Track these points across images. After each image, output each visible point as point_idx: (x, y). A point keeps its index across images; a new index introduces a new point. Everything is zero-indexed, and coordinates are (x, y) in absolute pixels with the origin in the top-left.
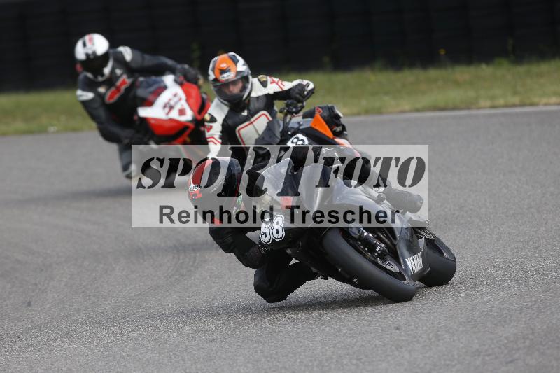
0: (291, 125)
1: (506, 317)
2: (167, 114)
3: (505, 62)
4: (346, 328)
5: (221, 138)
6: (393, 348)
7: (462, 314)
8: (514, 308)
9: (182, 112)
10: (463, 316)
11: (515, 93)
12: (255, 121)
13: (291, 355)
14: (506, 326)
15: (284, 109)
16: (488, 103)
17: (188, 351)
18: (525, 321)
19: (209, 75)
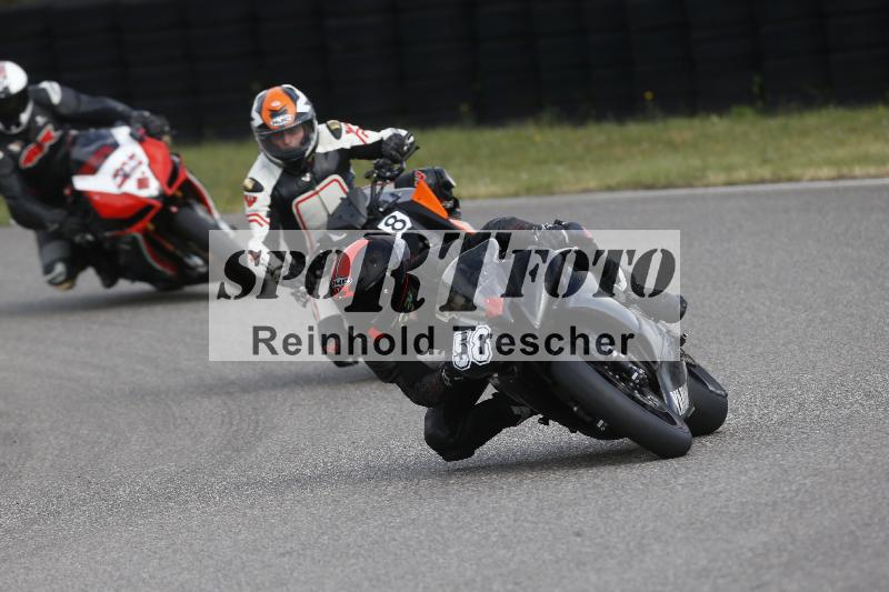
0: (382, 198)
1: (750, 516)
2: (120, 186)
3: (748, 112)
4: (496, 533)
5: (270, 215)
6: (572, 565)
7: (680, 511)
8: (763, 501)
9: (142, 183)
10: (682, 514)
11: (765, 161)
12: (322, 189)
13: (409, 577)
14: (751, 530)
15: (373, 172)
16: (722, 177)
17: (246, 569)
18: (781, 523)
19: (252, 119)
